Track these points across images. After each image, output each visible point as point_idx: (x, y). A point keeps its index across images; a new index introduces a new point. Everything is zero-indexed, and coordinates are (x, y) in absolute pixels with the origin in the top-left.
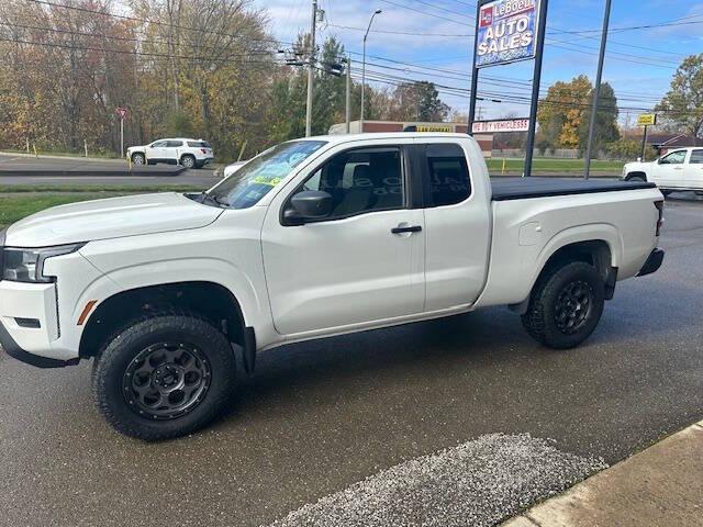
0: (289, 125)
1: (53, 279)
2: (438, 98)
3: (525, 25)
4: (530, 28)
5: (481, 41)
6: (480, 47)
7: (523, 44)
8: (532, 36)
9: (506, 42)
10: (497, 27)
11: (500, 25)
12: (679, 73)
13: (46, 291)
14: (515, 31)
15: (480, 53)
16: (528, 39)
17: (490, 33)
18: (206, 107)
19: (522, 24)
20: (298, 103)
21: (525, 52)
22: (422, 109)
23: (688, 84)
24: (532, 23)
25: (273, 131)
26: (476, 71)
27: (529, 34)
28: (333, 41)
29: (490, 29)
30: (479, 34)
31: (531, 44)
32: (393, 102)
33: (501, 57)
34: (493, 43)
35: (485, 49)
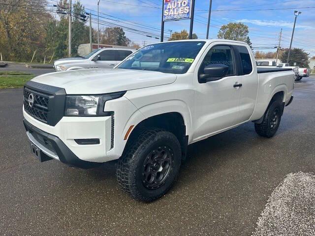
0: (57, 44)
1: (110, 113)
2: (125, 35)
3: (186, 4)
4: (188, 5)
5: (166, 9)
6: (165, 12)
7: (185, 12)
8: (189, 9)
9: (177, 11)
10: (173, 3)
11: (174, 3)
12: (220, 31)
13: (107, 121)
14: (181, 6)
15: (165, 15)
16: (187, 10)
17: (169, 6)
18: (8, 32)
19: (185, 3)
20: (61, 32)
21: (186, 16)
22: (118, 40)
23: (223, 36)
24: (189, 3)
25: (48, 46)
26: (163, 23)
27: (188, 8)
28: (79, 3)
29: (169, 4)
30: (165, 6)
31: (189, 13)
32: (104, 36)
33: (175, 17)
34: (171, 10)
35: (167, 13)
